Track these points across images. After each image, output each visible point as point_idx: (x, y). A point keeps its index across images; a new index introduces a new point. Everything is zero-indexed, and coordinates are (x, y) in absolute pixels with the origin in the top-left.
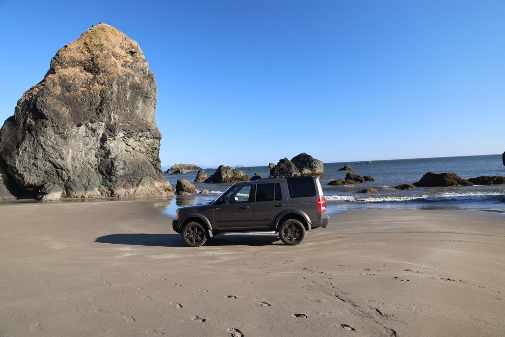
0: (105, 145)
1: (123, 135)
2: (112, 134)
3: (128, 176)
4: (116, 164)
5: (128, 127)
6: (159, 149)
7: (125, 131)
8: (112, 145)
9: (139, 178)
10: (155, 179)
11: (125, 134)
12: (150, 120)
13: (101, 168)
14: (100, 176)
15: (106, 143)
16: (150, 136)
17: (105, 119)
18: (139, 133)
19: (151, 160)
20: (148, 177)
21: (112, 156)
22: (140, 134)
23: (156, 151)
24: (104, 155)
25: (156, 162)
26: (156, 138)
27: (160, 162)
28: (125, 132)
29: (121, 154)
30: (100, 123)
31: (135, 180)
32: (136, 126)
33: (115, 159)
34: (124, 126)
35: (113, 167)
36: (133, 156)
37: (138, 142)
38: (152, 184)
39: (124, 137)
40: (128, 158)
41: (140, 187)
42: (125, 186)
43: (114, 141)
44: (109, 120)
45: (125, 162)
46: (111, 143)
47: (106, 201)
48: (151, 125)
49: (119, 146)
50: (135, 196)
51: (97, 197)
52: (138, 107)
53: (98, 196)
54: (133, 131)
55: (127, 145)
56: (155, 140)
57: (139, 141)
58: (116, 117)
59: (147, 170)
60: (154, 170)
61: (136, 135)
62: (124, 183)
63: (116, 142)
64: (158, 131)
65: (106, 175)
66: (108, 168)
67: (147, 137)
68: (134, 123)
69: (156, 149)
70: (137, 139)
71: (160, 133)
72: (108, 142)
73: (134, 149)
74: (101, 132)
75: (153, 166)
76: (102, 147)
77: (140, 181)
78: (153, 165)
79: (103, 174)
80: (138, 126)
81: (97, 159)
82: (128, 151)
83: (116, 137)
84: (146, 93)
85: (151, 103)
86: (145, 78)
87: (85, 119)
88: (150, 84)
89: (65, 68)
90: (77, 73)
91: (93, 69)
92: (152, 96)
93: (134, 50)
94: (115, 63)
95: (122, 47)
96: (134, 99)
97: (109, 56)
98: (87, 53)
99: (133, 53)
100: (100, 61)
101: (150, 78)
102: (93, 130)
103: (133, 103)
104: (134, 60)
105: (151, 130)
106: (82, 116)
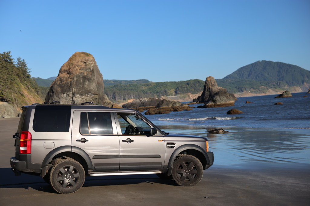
52: (86, 84)
84: (89, 78)
85: (93, 81)
86: (90, 72)
87: (65, 91)
88: (91, 74)
89: (62, 74)
90: (65, 75)
91: (69, 73)
92: (93, 79)
93: (85, 62)
94: (77, 69)
95: (81, 61)
96: (84, 81)
97: (75, 67)
98: (68, 67)
99: (85, 63)
100: (71, 70)
101: (93, 71)
102: (68, 95)
103: (83, 83)
104: (85, 66)
105: (92, 92)
106: (64, 91)
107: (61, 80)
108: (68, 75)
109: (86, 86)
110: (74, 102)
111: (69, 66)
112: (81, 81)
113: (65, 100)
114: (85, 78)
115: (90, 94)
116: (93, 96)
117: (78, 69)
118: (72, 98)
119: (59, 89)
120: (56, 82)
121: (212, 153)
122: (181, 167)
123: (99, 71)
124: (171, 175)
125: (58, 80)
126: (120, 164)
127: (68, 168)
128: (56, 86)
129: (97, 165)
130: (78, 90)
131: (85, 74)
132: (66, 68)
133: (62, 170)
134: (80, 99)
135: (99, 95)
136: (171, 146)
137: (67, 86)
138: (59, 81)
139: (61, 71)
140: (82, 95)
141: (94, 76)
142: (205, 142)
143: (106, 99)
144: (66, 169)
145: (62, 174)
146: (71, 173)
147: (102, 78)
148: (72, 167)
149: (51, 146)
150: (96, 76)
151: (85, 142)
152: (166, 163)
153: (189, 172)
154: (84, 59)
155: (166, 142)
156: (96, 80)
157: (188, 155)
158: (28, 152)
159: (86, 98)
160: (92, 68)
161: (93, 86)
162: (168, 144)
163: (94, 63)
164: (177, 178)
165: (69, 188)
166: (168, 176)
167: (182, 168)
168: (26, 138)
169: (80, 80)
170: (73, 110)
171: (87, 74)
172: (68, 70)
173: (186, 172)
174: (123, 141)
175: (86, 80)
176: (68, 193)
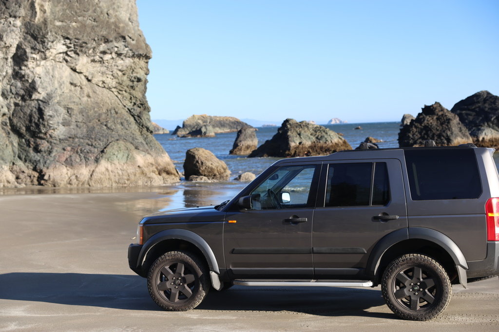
0: (25, 71)
1: (64, 49)
2: (39, 46)
3: (77, 140)
4: (48, 112)
5: (75, 29)
6: (146, 81)
7: (68, 38)
8: (39, 70)
9: (102, 145)
10: (137, 148)
11: (68, 47)
12: (124, 15)
13: (15, 121)
14: (15, 139)
15: (26, 66)
16: (124, 52)
17: (22, 12)
18: (99, 45)
19: (130, 105)
20: (121, 143)
22: (103, 47)
23: (140, 85)
24: (22, 92)
25: (139, 109)
26: (139, 56)
27: (147, 109)
28: (68, 41)
29: (59, 92)
30: (11, 20)
31: (92, 149)
32: (93, 28)
34: (66, 29)
35: (43, 119)
36: (89, 96)
37: (98, 65)
38: (129, 158)
39: (66, 53)
40: (77, 100)
41: (104, 165)
42: (69, 163)
43: (43, 62)
44: (29, 13)
45: (69, 110)
46: (38, 65)
47: (26, 194)
48: (127, 25)
49: (56, 73)
50: (92, 183)
51: (6, 184)
53: (8, 182)
54: (85, 39)
55: (74, 70)
56: (136, 60)
57: (102, 61)
58: (47, 6)
59: (119, 126)
60: (134, 127)
61: (94, 48)
62: (67, 154)
63: (48, 63)
64: (144, 40)
65: (28, 137)
66: (30, 121)
67: (119, 55)
68: (89, 22)
69: (139, 80)
70: (97, 58)
71: (147, 46)
72: (30, 64)
73: (89, 81)
74: (13, 39)
75: (132, 119)
76: (17, 75)
77: (102, 152)
78: (133, 116)
79: (20, 135)
80: (97, 29)
81: (6, 102)
82: (76, 86)
83: (48, 53)
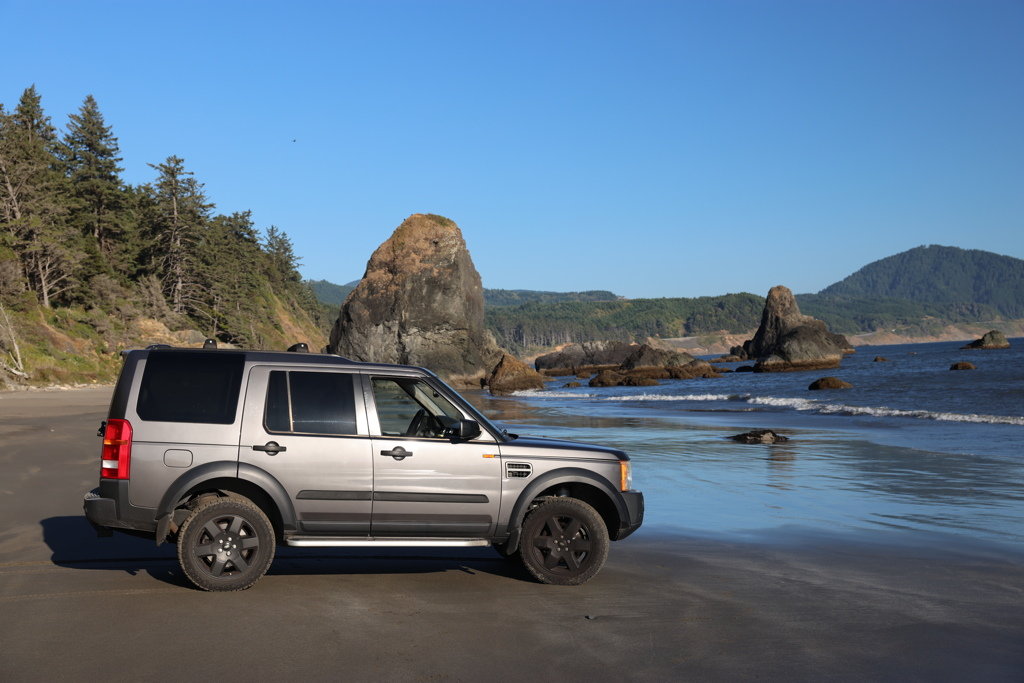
21: (408, 350)
33: (409, 353)
52: (435, 301)
84: (444, 285)
85: (455, 292)
86: (449, 267)
87: (381, 319)
88: (451, 274)
89: (374, 271)
90: (381, 275)
91: (393, 270)
92: (454, 286)
93: (437, 240)
94: (413, 260)
95: (426, 239)
96: (431, 293)
97: (408, 254)
98: (392, 253)
99: (436, 243)
100: (398, 262)
101: (454, 266)
102: (389, 328)
103: (429, 297)
104: (436, 251)
105: (451, 322)
106: (379, 317)
107: (372, 289)
108: (391, 276)
109: (435, 305)
110: (404, 348)
111: (394, 251)
112: (424, 291)
113: (380, 342)
114: (434, 284)
115: (447, 326)
116: (453, 332)
117: (417, 259)
118: (399, 336)
119: (366, 313)
120: (357, 293)
121: (640, 496)
122: (547, 530)
123: (473, 265)
124: (518, 552)
125: (363, 289)
126: (372, 517)
127: (229, 521)
128: (357, 305)
129: (307, 516)
130: (414, 315)
131: (435, 273)
132: (385, 257)
133: (211, 526)
134: (420, 339)
135: (470, 330)
136: (519, 471)
137: (387, 305)
138: (366, 292)
139: (371, 265)
140: (425, 329)
141: (459, 278)
142: (617, 462)
143: (490, 341)
144: (224, 526)
145: (211, 539)
146: (235, 535)
147: (480, 284)
148: (238, 520)
149: (184, 461)
150: (462, 278)
151: (276, 452)
152: (505, 519)
153: (568, 545)
154: (433, 232)
155: (504, 460)
156: (463, 289)
157: (570, 499)
158: (122, 473)
159: (436, 337)
160: (453, 257)
161: (455, 307)
162: (511, 465)
163: (461, 244)
164: (534, 561)
165: (231, 577)
166: (509, 554)
167: (549, 534)
168: (119, 435)
169: (421, 290)
170: (249, 366)
171: (440, 273)
172: (391, 261)
173: (560, 546)
174: (384, 453)
175: (436, 291)
176: (226, 589)
